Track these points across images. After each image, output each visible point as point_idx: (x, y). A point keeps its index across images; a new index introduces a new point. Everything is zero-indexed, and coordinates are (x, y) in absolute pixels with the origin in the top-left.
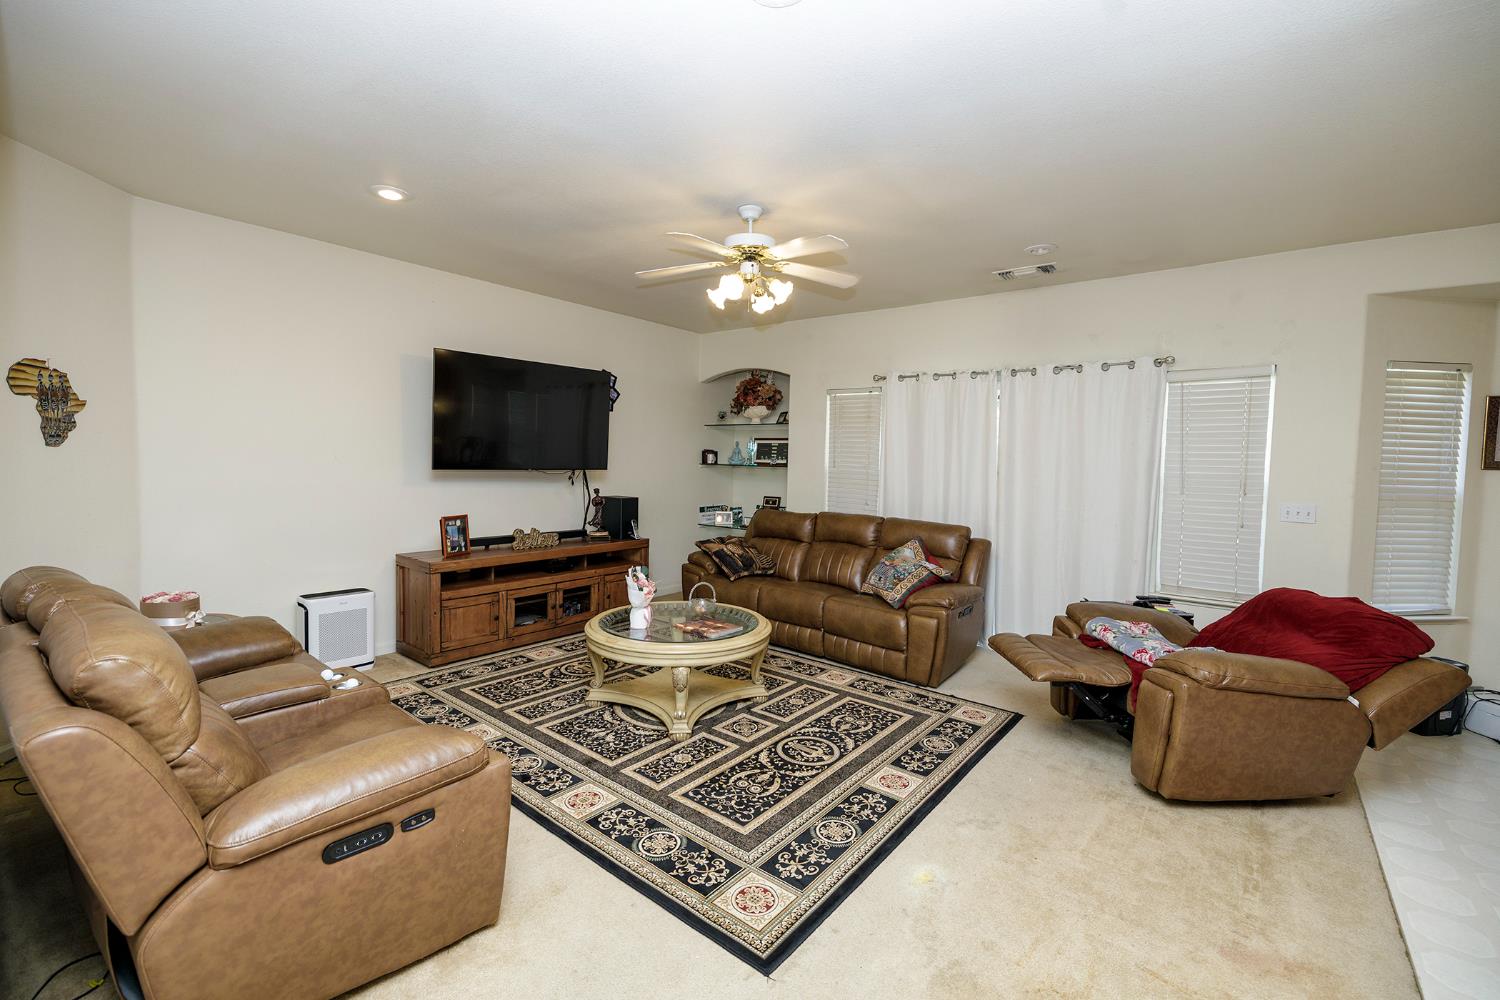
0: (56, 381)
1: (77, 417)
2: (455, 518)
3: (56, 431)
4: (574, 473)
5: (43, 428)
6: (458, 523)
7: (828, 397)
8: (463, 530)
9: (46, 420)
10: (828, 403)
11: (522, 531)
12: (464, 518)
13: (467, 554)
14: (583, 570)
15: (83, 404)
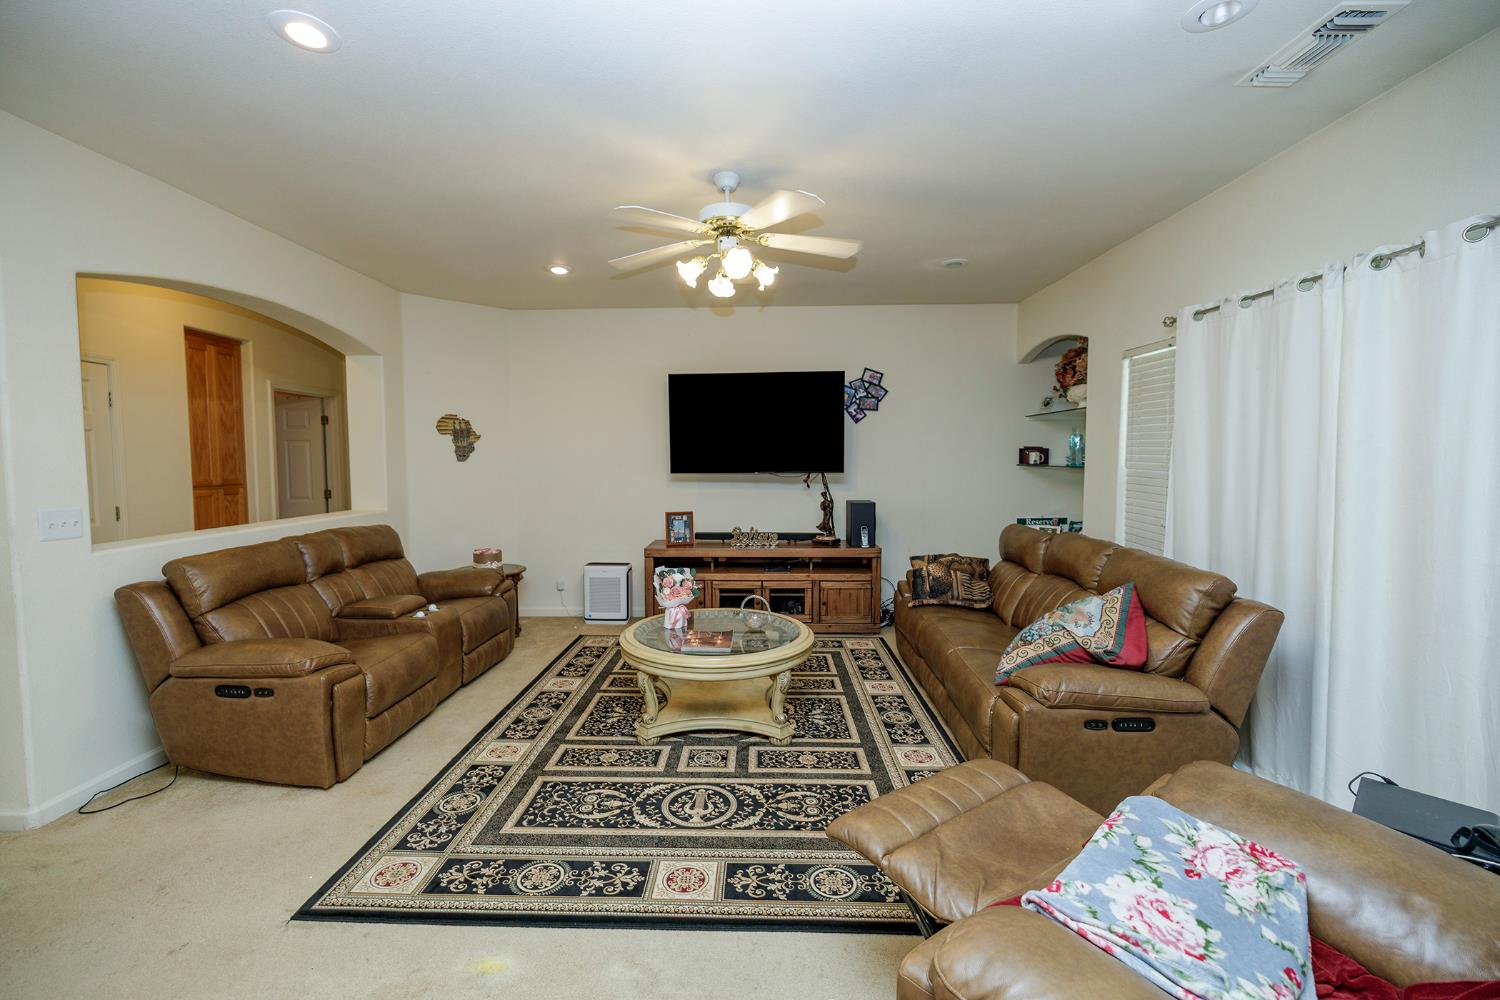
0: (463, 426)
1: (475, 445)
2: (682, 514)
3: (463, 454)
4: (808, 477)
5: (456, 452)
6: (685, 518)
7: (1127, 363)
8: (689, 524)
9: (458, 448)
10: (1126, 372)
11: (740, 530)
12: (690, 514)
13: (691, 545)
14: (809, 572)
15: (479, 437)
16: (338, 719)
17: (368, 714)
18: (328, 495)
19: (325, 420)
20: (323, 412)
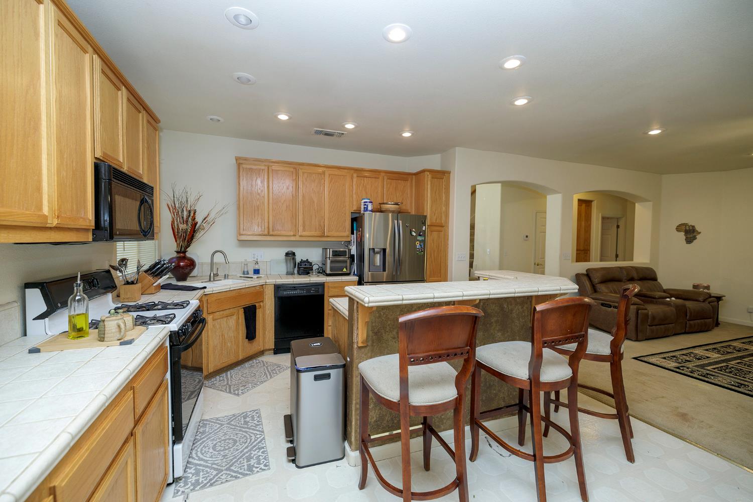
0: (691, 228)
1: (697, 236)
3: (689, 240)
9: (687, 238)
15: (700, 233)
16: (639, 321)
17: (649, 324)
18: (617, 256)
19: (618, 227)
20: (618, 223)
